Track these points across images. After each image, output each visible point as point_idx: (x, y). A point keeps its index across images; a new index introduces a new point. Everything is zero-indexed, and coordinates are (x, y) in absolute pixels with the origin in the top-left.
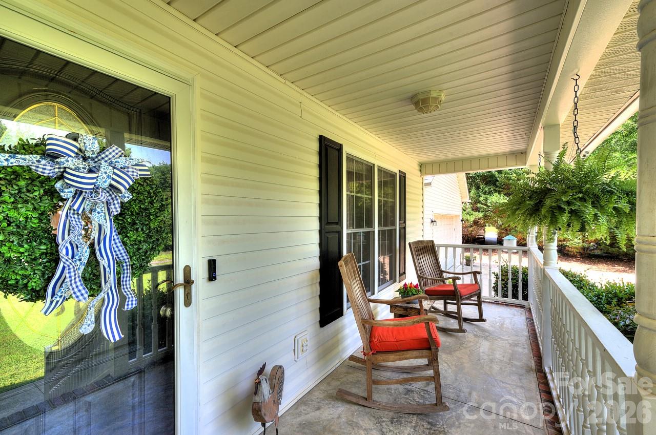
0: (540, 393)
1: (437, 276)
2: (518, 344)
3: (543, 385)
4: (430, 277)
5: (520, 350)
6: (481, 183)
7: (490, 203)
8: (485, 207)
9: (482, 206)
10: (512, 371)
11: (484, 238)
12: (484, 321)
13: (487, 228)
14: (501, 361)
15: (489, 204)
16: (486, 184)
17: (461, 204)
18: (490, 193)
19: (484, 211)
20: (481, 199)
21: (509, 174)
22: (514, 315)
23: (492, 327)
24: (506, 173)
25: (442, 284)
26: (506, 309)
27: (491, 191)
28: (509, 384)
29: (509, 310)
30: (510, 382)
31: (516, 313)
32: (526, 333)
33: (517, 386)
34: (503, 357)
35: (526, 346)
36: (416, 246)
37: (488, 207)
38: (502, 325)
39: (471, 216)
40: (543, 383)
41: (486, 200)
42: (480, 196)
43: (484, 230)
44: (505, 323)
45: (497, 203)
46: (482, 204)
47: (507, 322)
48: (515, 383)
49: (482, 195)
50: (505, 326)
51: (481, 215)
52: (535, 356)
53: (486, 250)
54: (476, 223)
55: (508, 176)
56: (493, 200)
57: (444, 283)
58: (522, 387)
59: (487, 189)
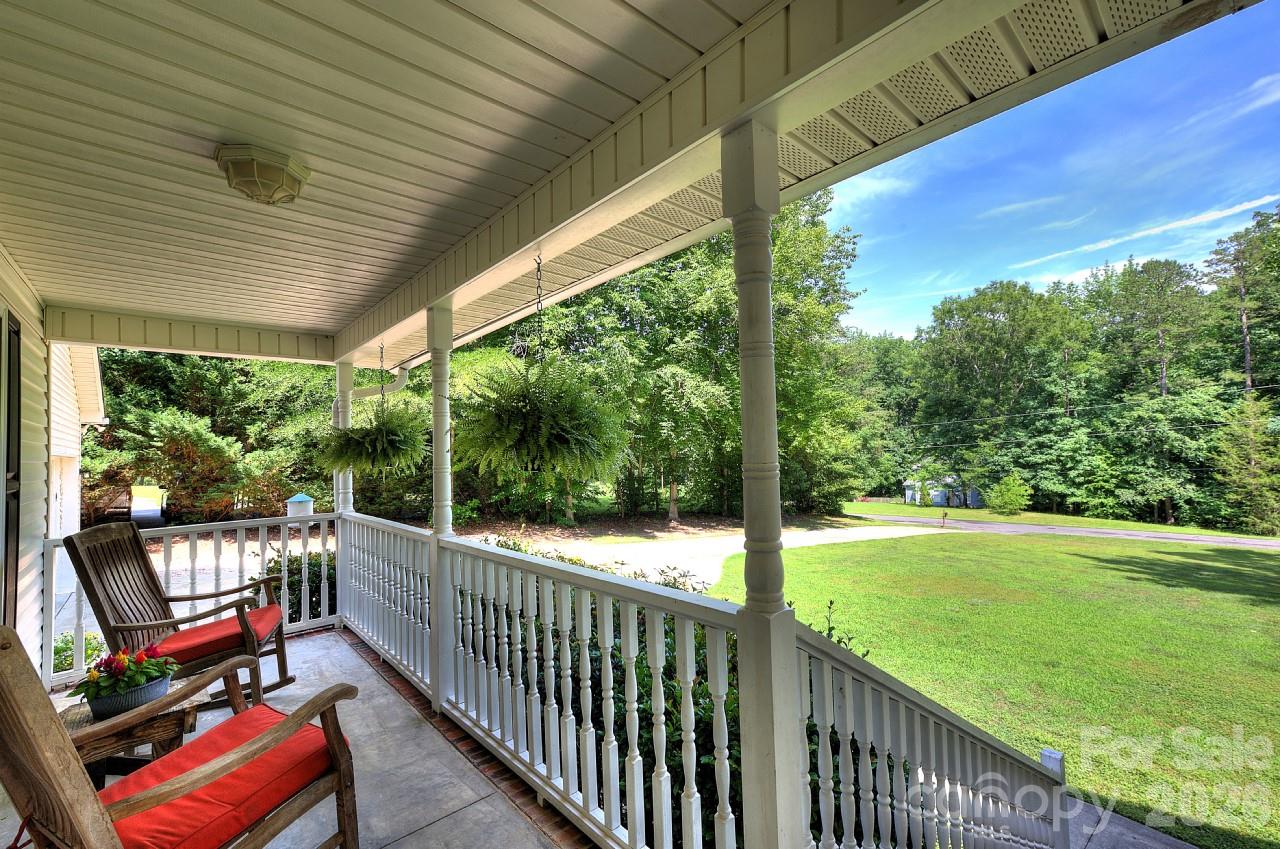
0: (454, 746)
1: (151, 615)
2: (373, 692)
3: (450, 733)
4: (142, 623)
5: (383, 700)
6: (123, 380)
7: (156, 428)
8: (139, 437)
9: (130, 434)
10: (399, 739)
11: (129, 513)
12: (292, 680)
13: (136, 490)
14: (371, 736)
15: (153, 432)
16: (142, 382)
17: (79, 428)
18: (151, 405)
19: (139, 446)
20: (129, 418)
21: (201, 369)
22: (328, 648)
23: (306, 686)
24: (194, 367)
25: (171, 632)
26: (304, 643)
27: (156, 402)
28: (411, 764)
29: (310, 643)
30: (410, 761)
31: (328, 644)
32: (369, 670)
33: (424, 759)
34: (368, 726)
35: (386, 691)
36: (91, 546)
37: (152, 437)
38: (321, 674)
39: (97, 462)
40: (448, 730)
41: (145, 421)
42: (124, 411)
43: (129, 493)
44: (324, 668)
45: (175, 429)
46: (134, 431)
47: (325, 664)
48: (417, 757)
49: (133, 409)
50: (327, 674)
51: (127, 457)
52: (410, 698)
53: (230, 534)
54: (111, 477)
55: (201, 372)
56: (165, 423)
57: (176, 629)
58: (430, 755)
59: (142, 396)
